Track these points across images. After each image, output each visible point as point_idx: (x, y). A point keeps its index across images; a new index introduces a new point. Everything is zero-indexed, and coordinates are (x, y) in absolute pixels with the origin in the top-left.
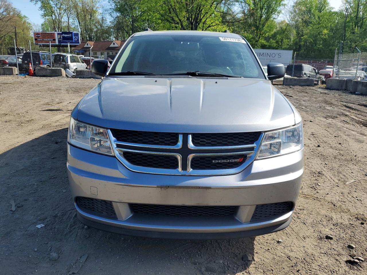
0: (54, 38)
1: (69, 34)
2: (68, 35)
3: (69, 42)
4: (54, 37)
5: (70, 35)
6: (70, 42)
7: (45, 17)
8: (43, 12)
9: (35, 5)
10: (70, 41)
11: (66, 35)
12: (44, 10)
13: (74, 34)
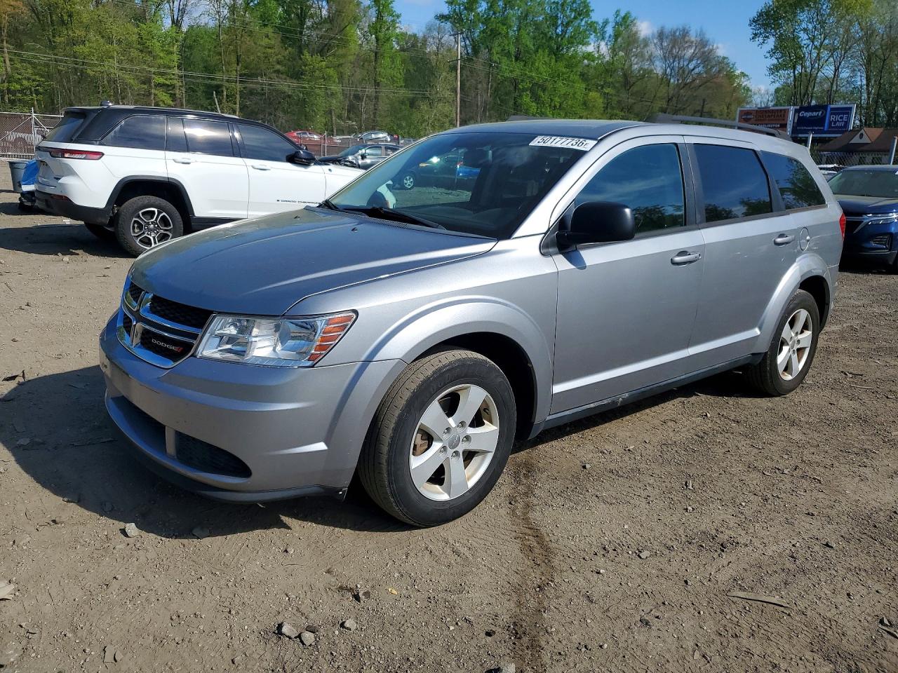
0: (783, 122)
1: (816, 111)
2: (815, 114)
3: (812, 130)
4: (784, 120)
5: (820, 113)
6: (814, 130)
7: (778, 72)
8: (775, 61)
9: (760, 46)
10: (816, 128)
11: (808, 114)
12: (779, 55)
13: (832, 109)
